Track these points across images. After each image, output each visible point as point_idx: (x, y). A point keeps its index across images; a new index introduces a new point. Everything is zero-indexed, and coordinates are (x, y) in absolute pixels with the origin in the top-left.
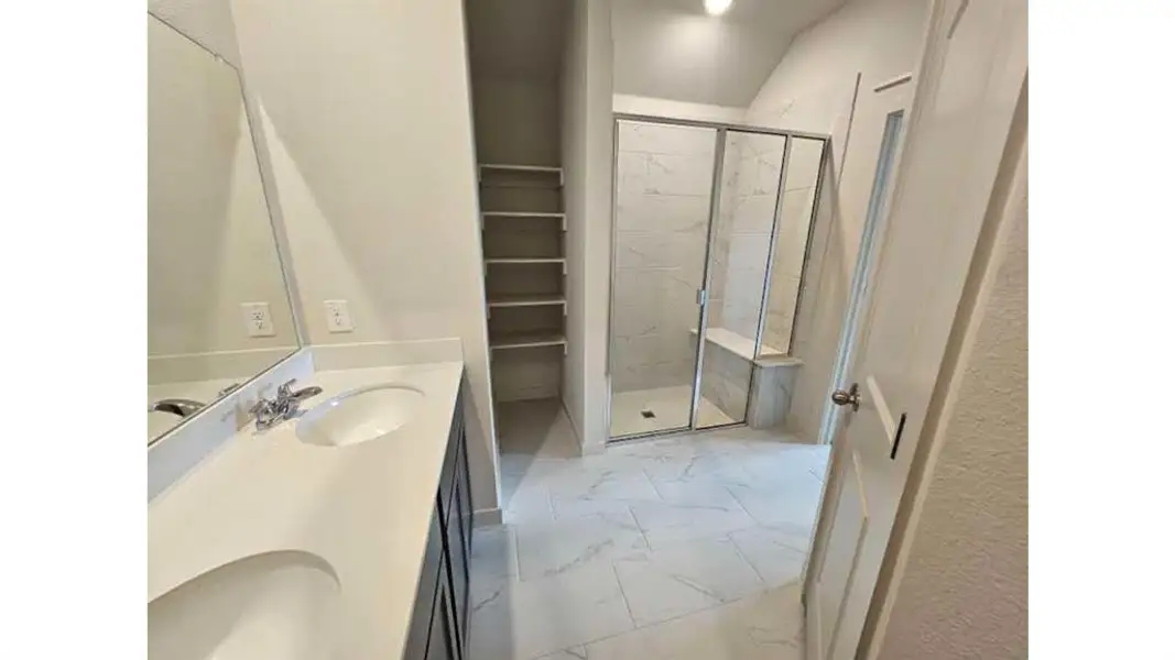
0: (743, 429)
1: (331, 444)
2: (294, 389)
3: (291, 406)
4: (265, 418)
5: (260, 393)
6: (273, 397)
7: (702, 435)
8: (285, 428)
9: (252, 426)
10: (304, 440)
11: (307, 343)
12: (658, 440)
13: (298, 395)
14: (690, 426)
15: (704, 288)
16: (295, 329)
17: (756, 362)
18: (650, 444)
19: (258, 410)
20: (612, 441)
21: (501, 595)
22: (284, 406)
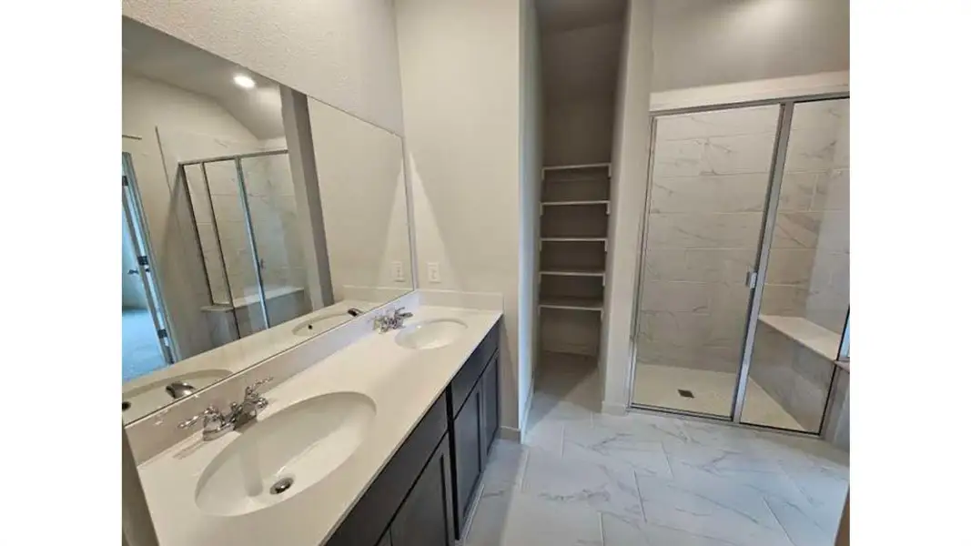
0: (814, 440)
1: (414, 348)
2: (402, 312)
3: (399, 321)
4: (385, 326)
5: (388, 311)
6: (392, 315)
7: (747, 432)
8: (393, 333)
9: (379, 330)
10: (399, 344)
11: (418, 287)
12: (689, 421)
13: (404, 315)
14: (732, 417)
15: (757, 270)
16: (412, 278)
17: (839, 363)
18: (677, 421)
19: (382, 320)
20: (634, 407)
21: (504, 494)
22: (394, 322)
